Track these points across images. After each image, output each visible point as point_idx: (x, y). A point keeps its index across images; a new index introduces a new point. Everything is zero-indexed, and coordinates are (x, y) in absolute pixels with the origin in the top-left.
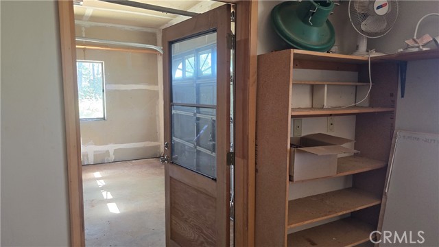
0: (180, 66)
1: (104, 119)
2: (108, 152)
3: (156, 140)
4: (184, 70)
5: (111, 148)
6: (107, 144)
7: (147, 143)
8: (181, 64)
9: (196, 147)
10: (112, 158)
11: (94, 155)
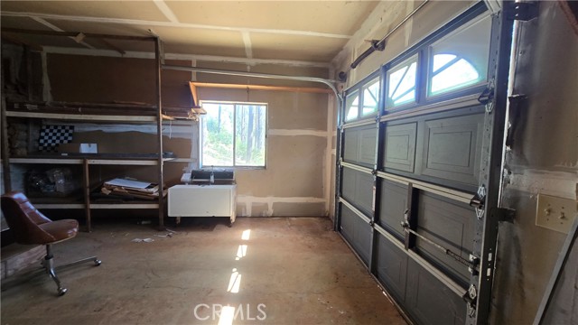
0: (356, 102)
1: (265, 167)
2: (266, 205)
3: (321, 195)
4: (360, 107)
5: (270, 202)
6: (265, 196)
7: (311, 198)
8: (357, 99)
9: (373, 225)
10: (271, 212)
11: (253, 207)
